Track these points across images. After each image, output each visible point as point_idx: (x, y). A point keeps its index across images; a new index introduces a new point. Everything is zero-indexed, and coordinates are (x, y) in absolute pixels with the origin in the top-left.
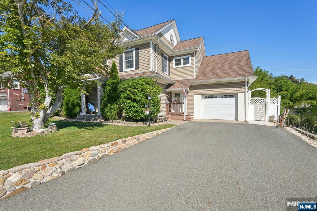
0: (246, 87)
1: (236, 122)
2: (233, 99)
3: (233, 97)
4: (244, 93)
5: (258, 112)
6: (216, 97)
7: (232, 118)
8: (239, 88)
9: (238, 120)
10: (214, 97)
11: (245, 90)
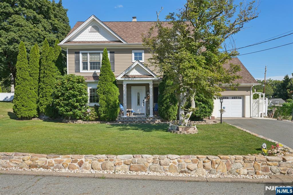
0: (251, 91)
1: (244, 118)
2: (241, 100)
3: (240, 98)
4: (249, 96)
5: (254, 110)
6: (228, 98)
7: (240, 115)
8: (246, 91)
9: (246, 117)
10: (226, 98)
11: (250, 93)
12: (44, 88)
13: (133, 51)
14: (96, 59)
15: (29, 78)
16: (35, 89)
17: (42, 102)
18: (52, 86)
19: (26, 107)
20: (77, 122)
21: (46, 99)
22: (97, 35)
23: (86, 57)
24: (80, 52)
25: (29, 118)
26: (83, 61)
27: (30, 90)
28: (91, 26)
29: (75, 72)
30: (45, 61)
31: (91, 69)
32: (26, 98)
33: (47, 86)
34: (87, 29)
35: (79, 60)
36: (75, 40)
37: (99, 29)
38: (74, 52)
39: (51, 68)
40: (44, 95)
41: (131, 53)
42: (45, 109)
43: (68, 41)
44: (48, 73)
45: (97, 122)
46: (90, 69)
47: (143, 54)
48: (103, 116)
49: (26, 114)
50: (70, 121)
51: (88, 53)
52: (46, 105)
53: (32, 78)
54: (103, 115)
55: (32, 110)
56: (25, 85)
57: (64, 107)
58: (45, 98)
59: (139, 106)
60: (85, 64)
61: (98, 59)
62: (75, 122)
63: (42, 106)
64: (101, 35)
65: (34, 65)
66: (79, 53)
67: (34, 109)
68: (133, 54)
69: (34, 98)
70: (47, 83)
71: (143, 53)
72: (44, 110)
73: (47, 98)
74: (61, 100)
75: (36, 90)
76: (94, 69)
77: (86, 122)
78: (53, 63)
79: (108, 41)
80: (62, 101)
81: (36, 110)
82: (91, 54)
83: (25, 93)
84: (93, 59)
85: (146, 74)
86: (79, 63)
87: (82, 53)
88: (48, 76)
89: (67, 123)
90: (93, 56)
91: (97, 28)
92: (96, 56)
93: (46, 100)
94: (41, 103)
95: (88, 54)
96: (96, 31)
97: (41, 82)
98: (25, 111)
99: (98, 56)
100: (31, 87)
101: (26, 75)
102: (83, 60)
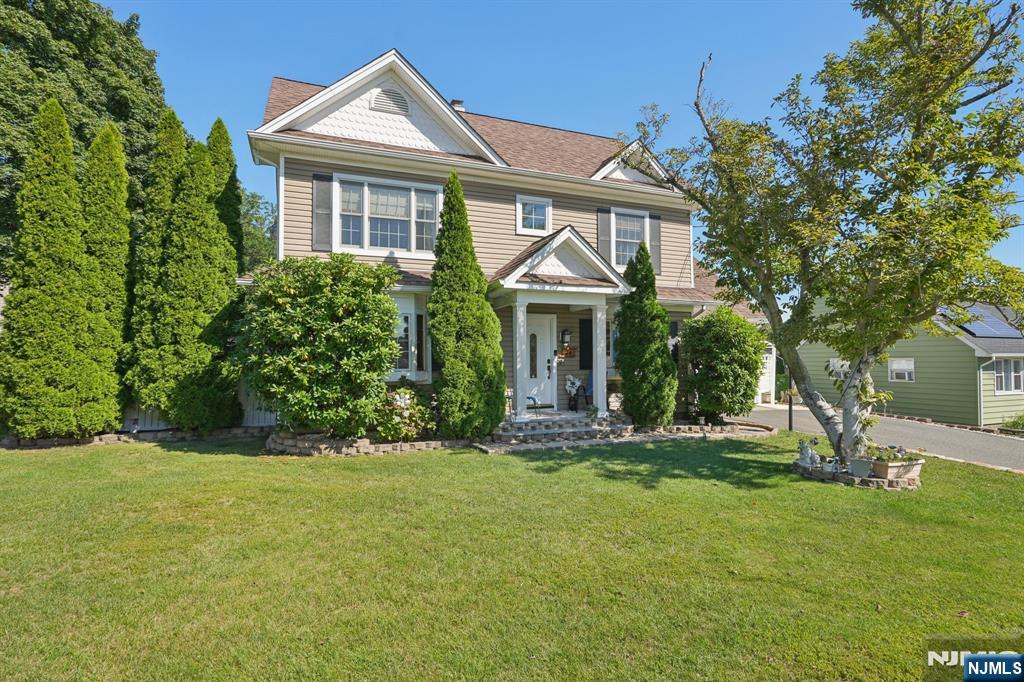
12: (167, 307)
13: (519, 197)
14: (391, 210)
15: (84, 260)
16: (108, 307)
17: (154, 365)
18: (205, 298)
19: (66, 388)
20: (353, 451)
21: (176, 353)
22: (400, 125)
23: (354, 197)
24: (334, 178)
25: (79, 437)
26: (343, 210)
27: (88, 314)
28: (379, 90)
29: (313, 251)
30: (169, 194)
31: (373, 243)
32: (70, 348)
33: (182, 297)
34: (362, 97)
35: (330, 207)
36: (315, 129)
37: (409, 105)
38: (311, 174)
39: (202, 224)
40: (168, 337)
41: (513, 202)
42: (169, 396)
43: (288, 130)
44: (187, 246)
45: (433, 444)
46: (371, 245)
47: (550, 210)
48: (458, 420)
49: (67, 419)
50: (323, 447)
51: (366, 184)
52: (176, 377)
53: (95, 262)
54: (457, 416)
55: (95, 400)
56: (64, 289)
57: (309, 389)
58: (172, 348)
59: (533, 380)
60: (352, 223)
61: (402, 211)
62: (344, 449)
63: (154, 381)
64: (413, 128)
65: (109, 208)
66: (330, 179)
67: (106, 395)
68: (519, 207)
69: (106, 346)
70: (186, 287)
71: (551, 208)
72: (164, 399)
73: (182, 350)
74: (299, 360)
75: (117, 313)
76: (384, 244)
77: (388, 447)
78: (209, 206)
79: (438, 150)
80: (305, 365)
81: (114, 400)
82: (375, 190)
83: (63, 326)
84: (381, 209)
85: (586, 274)
86: (329, 216)
87: (342, 182)
88: (188, 257)
89: (309, 455)
90: (383, 199)
91: (400, 99)
92: (392, 200)
93: (175, 359)
94: (146, 370)
95: (366, 188)
96: (396, 109)
97: (149, 279)
98: (63, 405)
99: (402, 201)
100: (94, 299)
101: (72, 248)
102: (345, 207)
